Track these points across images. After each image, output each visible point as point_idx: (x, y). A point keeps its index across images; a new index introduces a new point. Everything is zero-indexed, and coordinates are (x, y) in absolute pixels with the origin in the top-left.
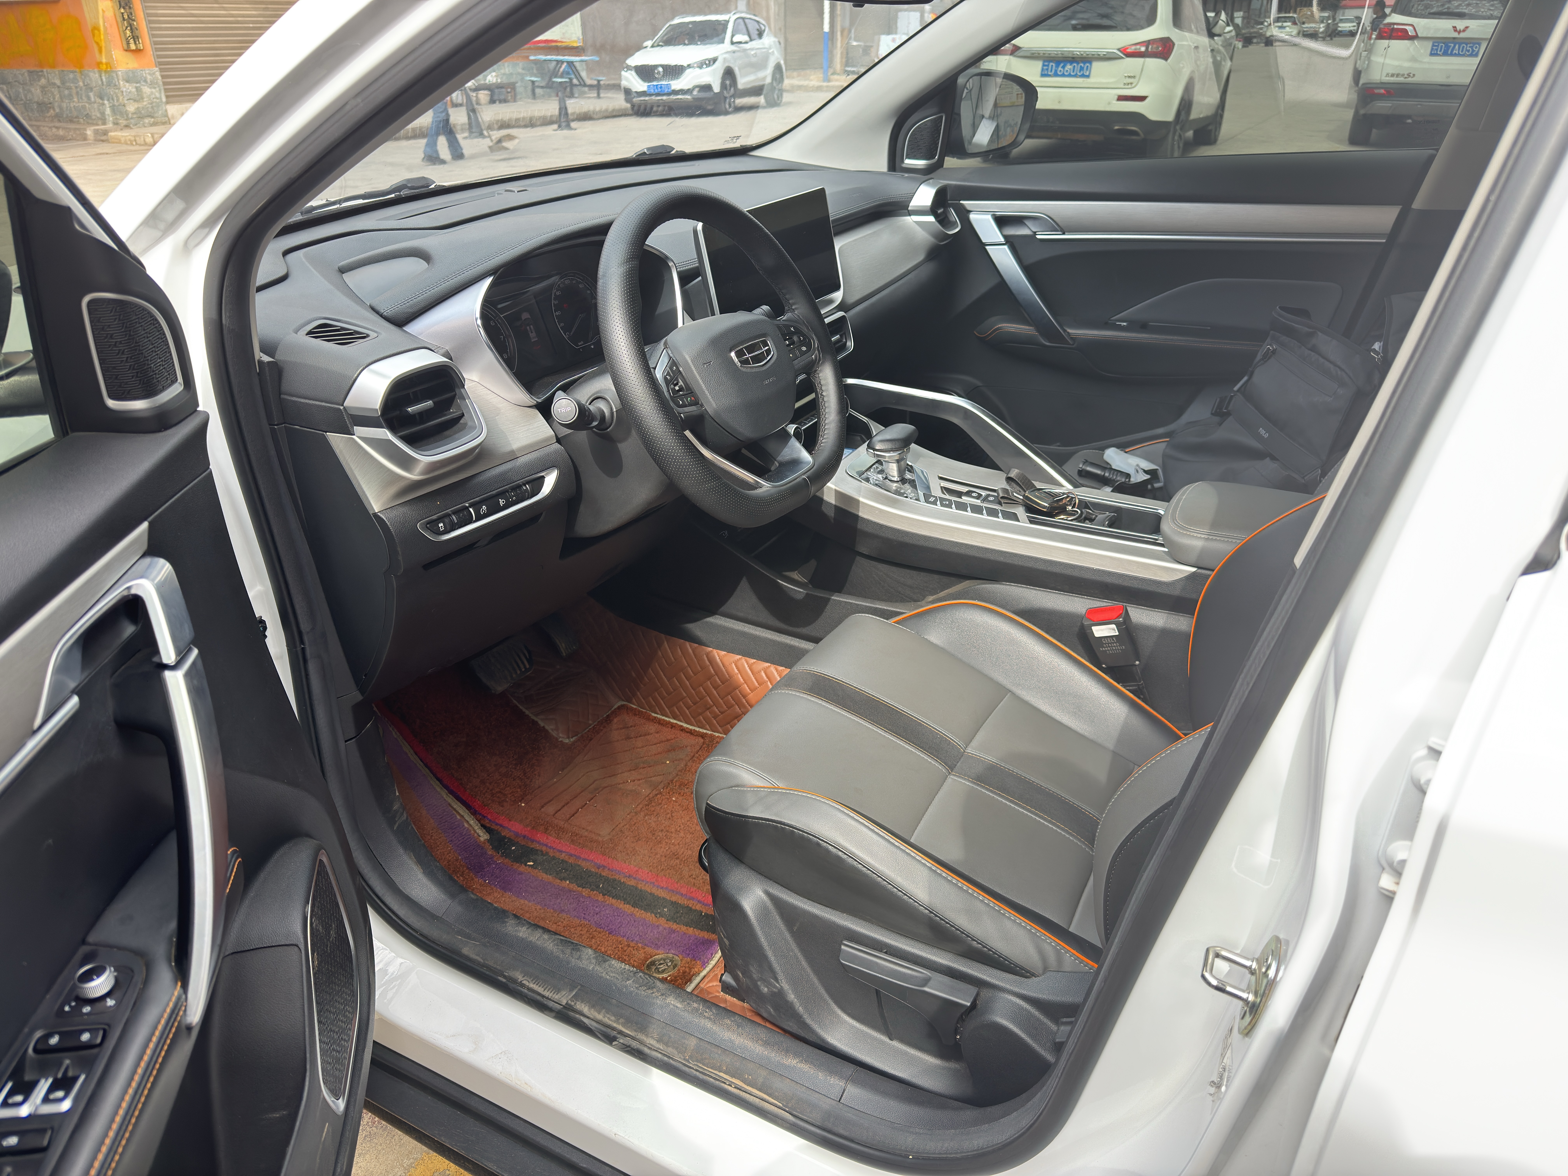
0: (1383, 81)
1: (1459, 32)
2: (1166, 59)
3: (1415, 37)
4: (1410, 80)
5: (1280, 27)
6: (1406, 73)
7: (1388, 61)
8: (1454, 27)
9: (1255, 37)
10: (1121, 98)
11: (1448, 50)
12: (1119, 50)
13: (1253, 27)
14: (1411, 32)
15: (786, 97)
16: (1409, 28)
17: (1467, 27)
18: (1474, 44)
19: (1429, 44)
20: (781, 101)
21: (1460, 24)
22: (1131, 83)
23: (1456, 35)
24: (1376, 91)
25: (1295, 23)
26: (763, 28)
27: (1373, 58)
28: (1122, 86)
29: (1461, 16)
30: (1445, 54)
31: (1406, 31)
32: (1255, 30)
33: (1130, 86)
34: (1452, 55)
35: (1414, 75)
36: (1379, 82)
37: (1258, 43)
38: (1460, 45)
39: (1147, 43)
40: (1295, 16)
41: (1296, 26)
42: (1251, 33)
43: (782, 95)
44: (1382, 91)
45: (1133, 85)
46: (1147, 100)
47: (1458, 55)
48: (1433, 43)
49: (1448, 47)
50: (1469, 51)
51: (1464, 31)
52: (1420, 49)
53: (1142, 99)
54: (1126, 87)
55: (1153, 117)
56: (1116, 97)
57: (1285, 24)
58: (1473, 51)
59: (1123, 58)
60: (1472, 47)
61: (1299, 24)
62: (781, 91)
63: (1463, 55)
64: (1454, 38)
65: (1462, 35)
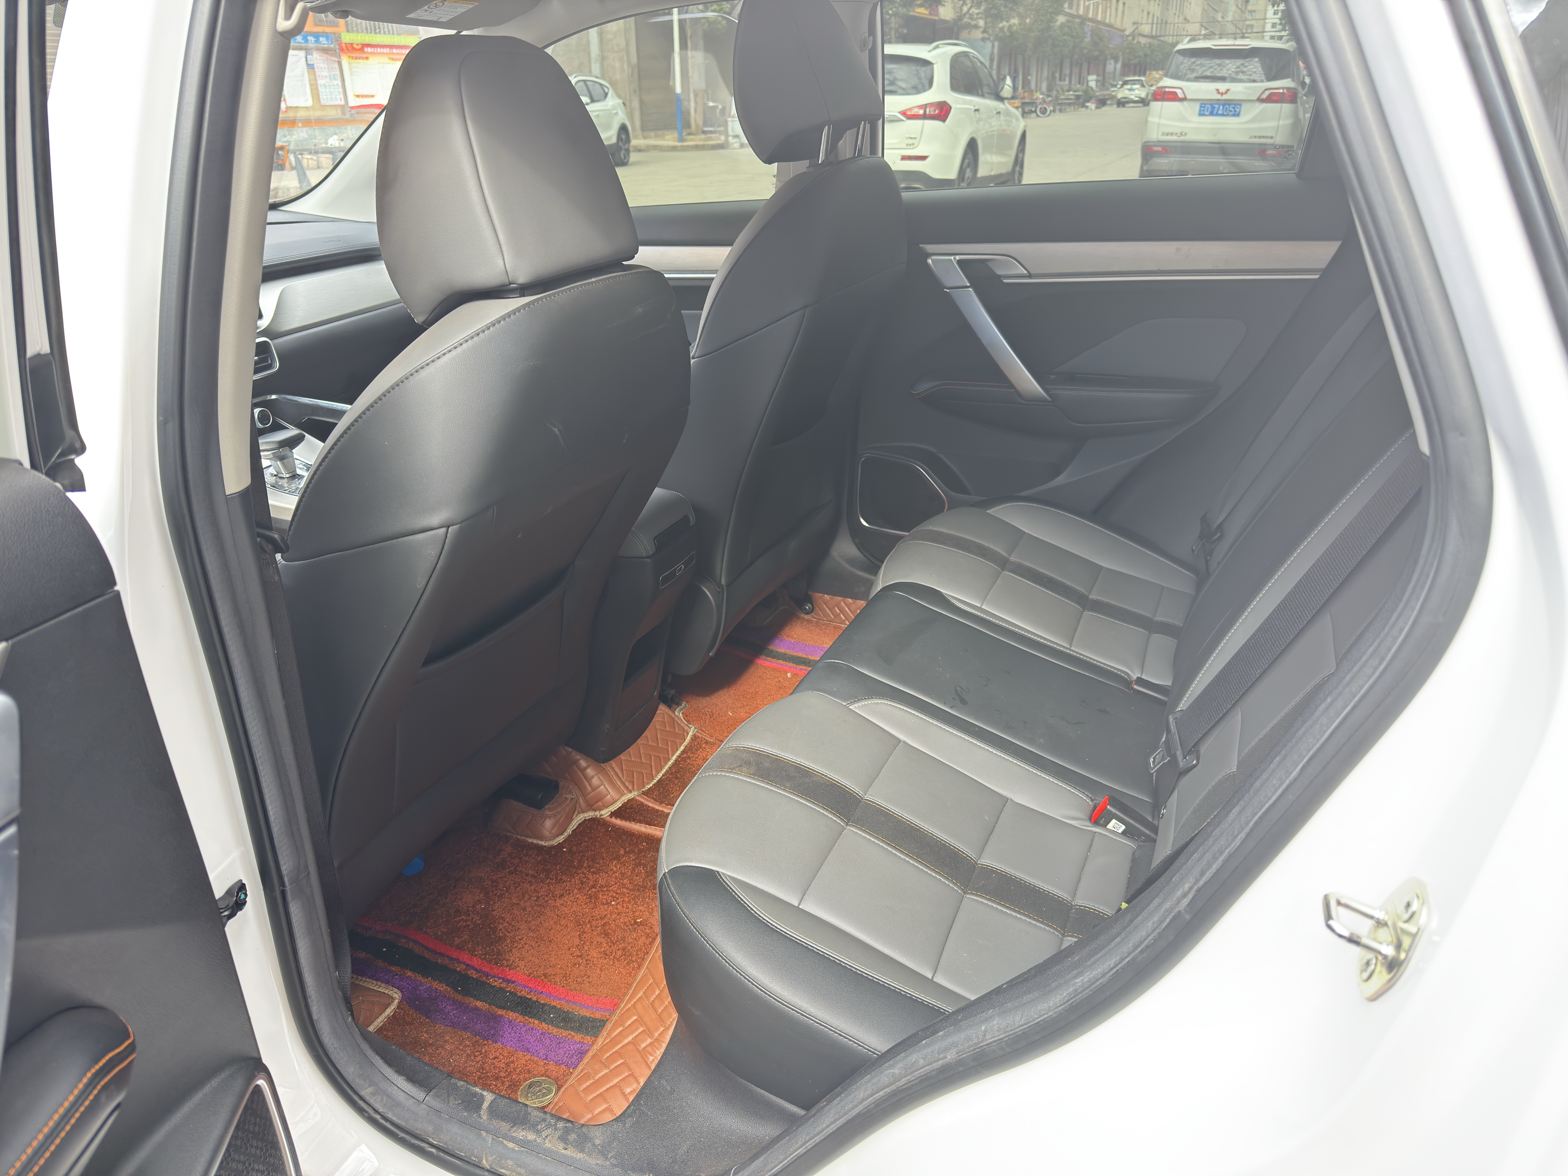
0: (1160, 140)
1: (1222, 94)
2: (944, 120)
3: (1184, 99)
4: (1182, 138)
5: (1130, 90)
6: (1179, 131)
7: (1163, 121)
8: (1218, 90)
9: (1108, 99)
10: (904, 158)
11: (1213, 110)
12: (900, 112)
13: (1108, 89)
14: (1180, 95)
15: (633, 157)
16: (1179, 91)
17: (1228, 90)
18: (1236, 105)
19: (1197, 106)
20: (628, 161)
21: (1222, 86)
22: (913, 144)
23: (1219, 97)
24: (1156, 149)
25: (1143, 86)
26: (606, 90)
27: (1150, 119)
28: (905, 147)
29: (1223, 79)
30: (1212, 114)
31: (1175, 93)
32: (1108, 92)
33: (912, 147)
34: (1217, 115)
35: (1186, 134)
36: (1155, 140)
37: (1111, 105)
38: (1224, 105)
39: (924, 107)
40: (1143, 78)
41: (1143, 89)
42: (1104, 95)
43: (628, 155)
44: (1159, 149)
45: (915, 145)
46: (928, 160)
47: (1223, 115)
48: (1201, 104)
49: (1213, 108)
50: (1231, 111)
51: (1226, 93)
52: (1188, 110)
53: (923, 158)
54: (909, 147)
55: (936, 175)
56: (900, 157)
57: (1134, 87)
58: (1235, 111)
59: (902, 120)
60: (1233, 108)
61: (1146, 86)
62: (628, 151)
63: (1227, 115)
64: (1218, 100)
65: (1225, 97)
